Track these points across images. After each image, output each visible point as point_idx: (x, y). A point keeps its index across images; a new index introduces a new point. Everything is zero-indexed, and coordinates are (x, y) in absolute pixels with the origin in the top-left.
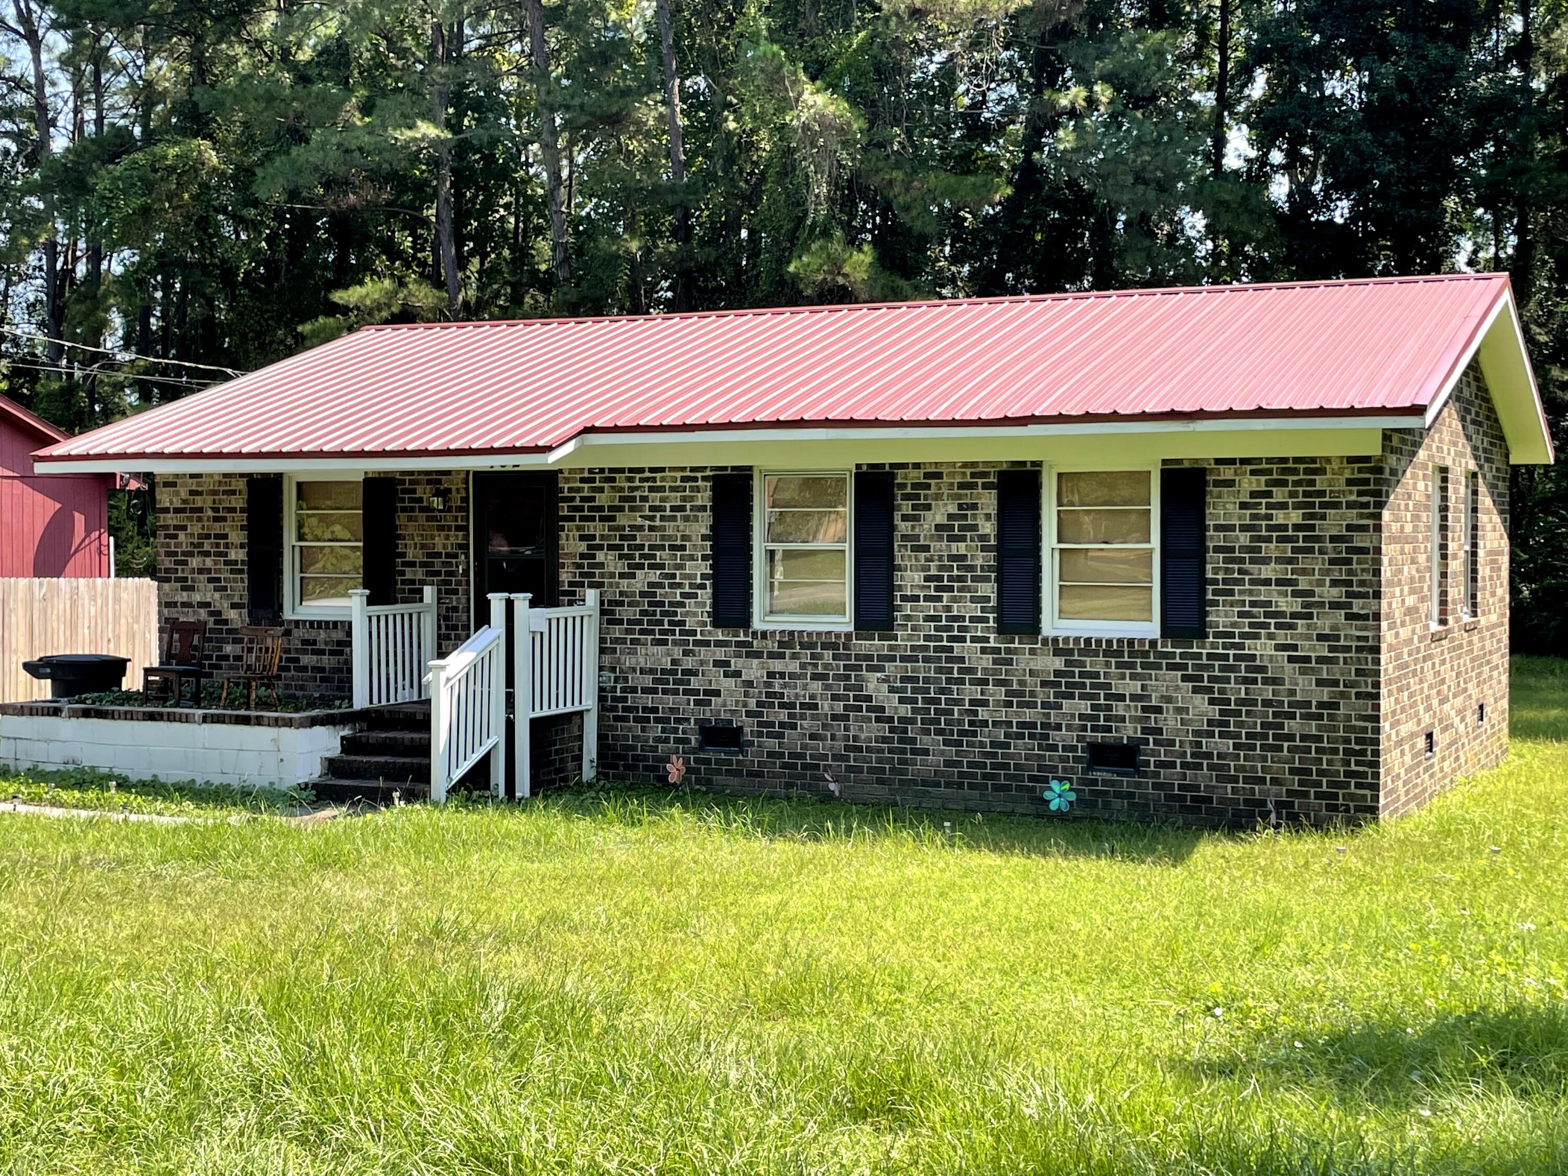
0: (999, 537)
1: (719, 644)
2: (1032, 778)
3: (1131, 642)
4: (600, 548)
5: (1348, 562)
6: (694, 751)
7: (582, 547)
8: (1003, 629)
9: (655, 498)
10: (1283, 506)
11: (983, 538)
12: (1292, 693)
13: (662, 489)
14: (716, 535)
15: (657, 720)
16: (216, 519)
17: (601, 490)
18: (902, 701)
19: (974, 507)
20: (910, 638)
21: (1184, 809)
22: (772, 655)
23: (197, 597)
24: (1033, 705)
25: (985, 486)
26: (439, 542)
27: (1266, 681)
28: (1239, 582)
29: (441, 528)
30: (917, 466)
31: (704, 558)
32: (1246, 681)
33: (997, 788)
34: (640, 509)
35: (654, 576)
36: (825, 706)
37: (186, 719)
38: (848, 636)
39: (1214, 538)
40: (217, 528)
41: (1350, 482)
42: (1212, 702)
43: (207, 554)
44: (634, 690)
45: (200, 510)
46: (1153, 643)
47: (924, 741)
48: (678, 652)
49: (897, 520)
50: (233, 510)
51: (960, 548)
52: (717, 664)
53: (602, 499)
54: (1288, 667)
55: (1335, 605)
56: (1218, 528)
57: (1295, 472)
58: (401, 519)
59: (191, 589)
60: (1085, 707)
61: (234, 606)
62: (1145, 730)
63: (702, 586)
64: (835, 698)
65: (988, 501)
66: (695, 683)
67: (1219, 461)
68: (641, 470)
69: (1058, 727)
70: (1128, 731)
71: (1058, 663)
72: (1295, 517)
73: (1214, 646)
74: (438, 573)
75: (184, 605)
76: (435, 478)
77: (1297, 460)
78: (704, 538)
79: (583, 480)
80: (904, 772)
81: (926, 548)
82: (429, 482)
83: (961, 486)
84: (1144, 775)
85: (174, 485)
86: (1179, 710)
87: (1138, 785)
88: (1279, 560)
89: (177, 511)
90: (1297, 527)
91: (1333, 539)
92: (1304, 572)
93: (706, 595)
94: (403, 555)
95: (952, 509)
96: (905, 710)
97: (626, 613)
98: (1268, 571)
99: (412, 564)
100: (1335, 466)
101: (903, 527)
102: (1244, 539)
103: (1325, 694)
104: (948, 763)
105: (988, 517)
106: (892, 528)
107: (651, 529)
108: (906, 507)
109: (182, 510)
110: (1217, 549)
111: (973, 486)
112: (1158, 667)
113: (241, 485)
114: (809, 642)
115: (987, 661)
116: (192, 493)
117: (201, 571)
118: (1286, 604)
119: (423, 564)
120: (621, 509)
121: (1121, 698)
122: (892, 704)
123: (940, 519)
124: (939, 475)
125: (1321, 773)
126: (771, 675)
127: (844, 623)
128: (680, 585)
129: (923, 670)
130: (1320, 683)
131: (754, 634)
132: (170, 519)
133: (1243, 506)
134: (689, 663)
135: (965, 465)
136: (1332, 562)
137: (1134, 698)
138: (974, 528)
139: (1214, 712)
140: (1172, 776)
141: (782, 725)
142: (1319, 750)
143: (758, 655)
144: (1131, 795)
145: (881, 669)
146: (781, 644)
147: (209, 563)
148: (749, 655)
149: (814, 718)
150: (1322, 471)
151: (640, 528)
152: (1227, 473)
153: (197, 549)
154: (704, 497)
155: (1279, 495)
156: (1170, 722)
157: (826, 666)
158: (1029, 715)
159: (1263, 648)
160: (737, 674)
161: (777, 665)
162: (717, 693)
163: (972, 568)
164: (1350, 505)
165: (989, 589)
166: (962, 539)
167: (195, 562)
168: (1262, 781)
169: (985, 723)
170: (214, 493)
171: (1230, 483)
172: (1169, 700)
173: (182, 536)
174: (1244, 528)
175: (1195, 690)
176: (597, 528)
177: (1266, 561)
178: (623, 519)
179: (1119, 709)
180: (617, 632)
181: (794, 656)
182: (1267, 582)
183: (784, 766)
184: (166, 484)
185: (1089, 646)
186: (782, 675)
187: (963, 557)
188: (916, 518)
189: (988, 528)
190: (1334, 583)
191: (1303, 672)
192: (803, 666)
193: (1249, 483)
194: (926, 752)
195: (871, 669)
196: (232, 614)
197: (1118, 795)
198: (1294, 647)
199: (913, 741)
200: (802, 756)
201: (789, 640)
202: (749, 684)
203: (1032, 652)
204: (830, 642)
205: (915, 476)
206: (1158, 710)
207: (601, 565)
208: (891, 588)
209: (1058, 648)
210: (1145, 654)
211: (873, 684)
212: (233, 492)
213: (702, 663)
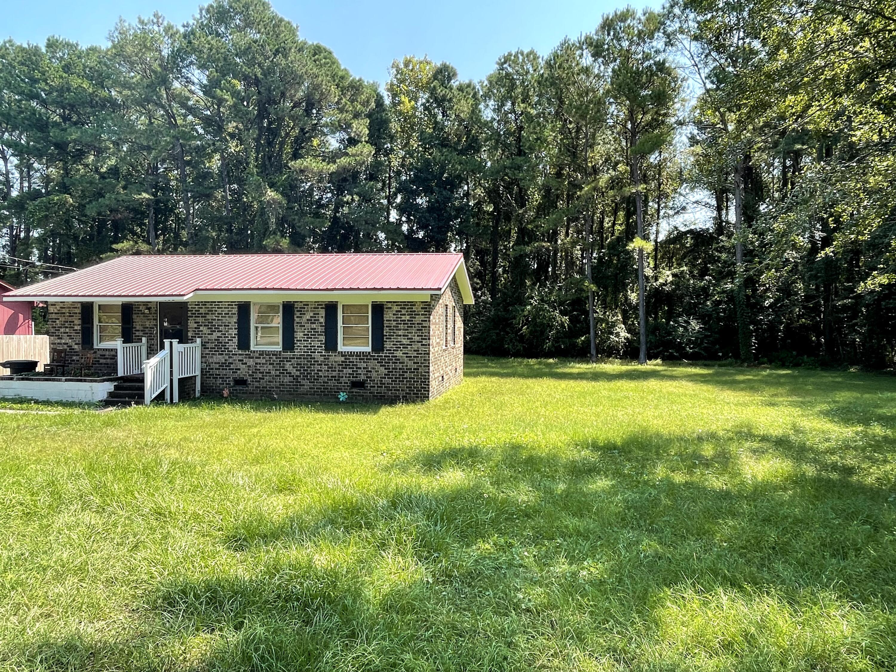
0: (325, 323)
1: (240, 355)
2: (335, 392)
3: (363, 353)
4: (201, 325)
5: (422, 330)
6: (232, 387)
7: (196, 325)
8: (327, 349)
9: (219, 311)
10: (405, 315)
11: (321, 323)
12: (407, 366)
13: (222, 308)
14: (239, 322)
15: (220, 378)
16: (70, 316)
17: (202, 308)
18: (296, 370)
19: (318, 314)
20: (299, 352)
21: (378, 399)
22: (257, 358)
23: (63, 341)
24: (335, 371)
25: (322, 308)
26: (147, 324)
27: (400, 363)
28: (393, 336)
29: (149, 319)
30: (301, 302)
31: (235, 329)
32: (394, 363)
33: (324, 395)
34: (214, 314)
35: (219, 334)
36: (273, 372)
37: (59, 380)
38: (280, 351)
39: (386, 323)
40: (70, 319)
41: (422, 308)
42: (385, 369)
43: (67, 327)
44: (212, 369)
45: (64, 313)
46: (369, 353)
47: (303, 382)
48: (227, 357)
49: (295, 318)
50: (76, 313)
51: (314, 326)
52: (239, 360)
53: (202, 311)
54: (406, 359)
55: (418, 342)
56: (387, 321)
57: (408, 305)
58: (134, 316)
59: (61, 339)
60: (350, 371)
61: (76, 344)
62: (367, 377)
63: (235, 337)
64: (276, 370)
65: (323, 313)
66: (232, 366)
67: (387, 302)
68: (215, 302)
69: (342, 377)
70: (362, 377)
71: (343, 359)
72: (408, 318)
73: (386, 353)
74: (147, 334)
75: (58, 344)
76: (146, 304)
77: (408, 302)
78: (235, 323)
79: (196, 305)
80: (297, 391)
81: (304, 326)
82: (144, 305)
83: (314, 308)
84: (367, 390)
85: (55, 305)
86: (376, 371)
87: (365, 393)
88: (403, 330)
89: (56, 313)
90: (408, 320)
91: (418, 324)
92: (410, 333)
93: (236, 340)
94: (135, 328)
95: (312, 314)
96: (298, 373)
97: (209, 345)
98: (400, 333)
99: (138, 331)
100: (418, 304)
101: (297, 320)
102: (394, 323)
103: (415, 366)
104: (310, 388)
105: (322, 317)
106: (294, 320)
107: (218, 320)
108: (298, 314)
109: (58, 313)
110: (387, 327)
111: (318, 308)
112: (370, 359)
113: (79, 305)
114: (268, 353)
115: (322, 359)
116: (61, 308)
117: (64, 333)
118: (405, 341)
119: (142, 331)
120: (208, 314)
121: (361, 368)
122: (294, 372)
123: (308, 317)
124: (308, 305)
125: (414, 387)
126: (256, 364)
127: (279, 348)
128: (228, 337)
129: (303, 361)
130: (414, 363)
131: (251, 352)
132: (54, 316)
133: (394, 314)
134: (231, 360)
135: (315, 302)
136: (417, 330)
137: (364, 368)
138: (318, 320)
139: (386, 372)
140: (375, 390)
141: (260, 378)
142: (414, 381)
143: (252, 358)
144: (363, 396)
145: (290, 361)
146: (259, 355)
147: (67, 330)
148: (249, 358)
149: (270, 376)
150: (415, 305)
151: (215, 320)
152: (390, 305)
153: (63, 326)
154: (235, 311)
155: (404, 312)
156: (374, 374)
157: (273, 361)
158: (334, 374)
159: (399, 354)
160: (246, 364)
161: (258, 361)
162: (239, 369)
163: (318, 332)
164: (422, 315)
165: (323, 338)
166: (315, 323)
167: (62, 330)
168: (399, 390)
169: (321, 376)
170: (69, 308)
171: (390, 308)
172: (373, 369)
173: (58, 321)
174: (394, 321)
175: (381, 366)
176: (200, 320)
177: (400, 330)
178: (208, 317)
179: (359, 371)
180: (207, 351)
181: (263, 358)
182: (400, 336)
183: (260, 391)
184: (52, 305)
185: (351, 354)
186: (260, 364)
187: (315, 329)
188: (301, 317)
189: (322, 320)
190: (418, 336)
191: (410, 360)
192: (266, 361)
193: (395, 308)
194: (304, 385)
195: (287, 361)
196: (76, 347)
197: (359, 396)
198: (407, 354)
199: (300, 382)
200: (266, 387)
201: (262, 353)
202: (249, 366)
203: (335, 356)
204: (275, 354)
205: (301, 305)
206: (371, 371)
207: (202, 331)
208: (294, 337)
209: (342, 354)
210: (367, 356)
211: (288, 366)
212: (76, 308)
213: (234, 360)
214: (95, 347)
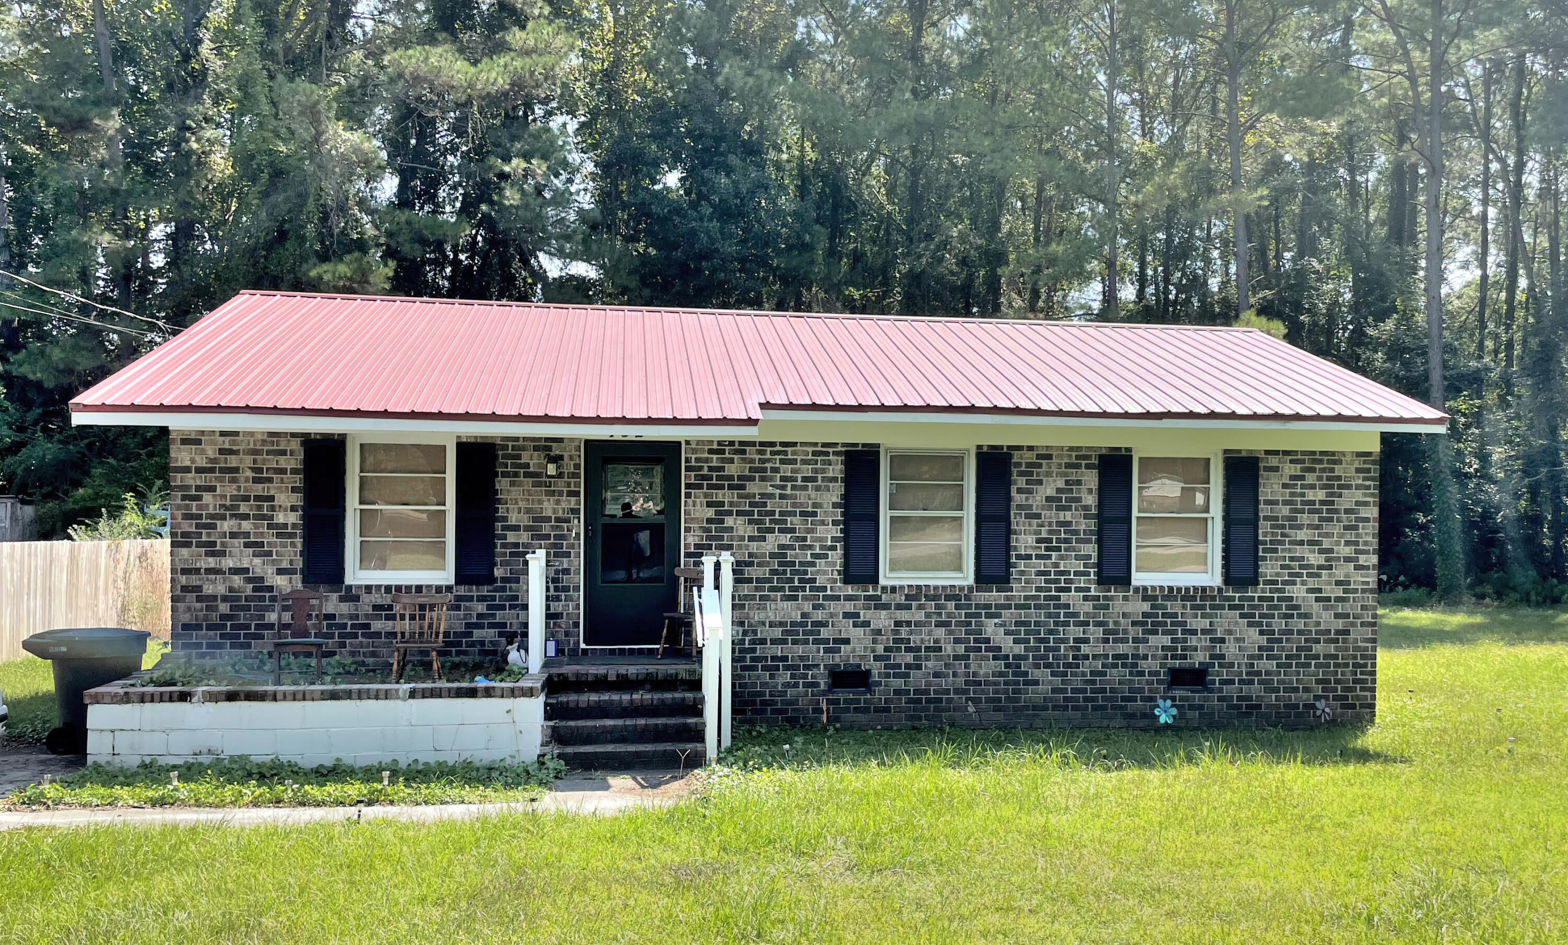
0: (1100, 506)
1: (848, 598)
2: (1124, 699)
3: (1204, 589)
4: (730, 513)
5: (1356, 528)
6: (824, 693)
7: (710, 513)
8: (1102, 581)
9: (787, 470)
10: (1313, 487)
11: (1086, 508)
12: (1318, 624)
13: (794, 462)
14: (847, 501)
15: (787, 668)
16: (256, 481)
17: (732, 461)
18: (1016, 641)
19: (1079, 482)
20: (1024, 589)
21: (1241, 715)
22: (899, 607)
23: (228, 563)
24: (1125, 641)
25: (1088, 467)
26: (548, 507)
27: (1300, 616)
28: (1281, 543)
29: (553, 493)
30: (1031, 448)
31: (835, 523)
32: (1286, 616)
33: (1095, 708)
34: (771, 479)
35: (785, 539)
36: (948, 649)
37: (387, 695)
38: (970, 589)
39: (1264, 510)
40: (259, 489)
41: (1358, 470)
42: (1262, 633)
43: (246, 517)
44: (763, 641)
45: (236, 470)
46: (1220, 590)
47: (1036, 674)
48: (808, 607)
49: (1014, 493)
50: (283, 471)
51: (1068, 516)
52: (847, 615)
53: (732, 469)
54: (1316, 606)
55: (1348, 560)
56: (1268, 502)
57: (1320, 462)
58: (502, 484)
59: (222, 554)
60: (1166, 640)
61: (280, 572)
62: (1212, 657)
63: (833, 548)
64: (957, 641)
65: (1091, 479)
66: (824, 633)
67: (1268, 452)
68: (772, 444)
69: (1145, 657)
70: (1199, 658)
71: (1146, 607)
72: (1321, 495)
73: (1263, 591)
74: (548, 537)
75: (209, 571)
76: (545, 446)
77: (1322, 453)
78: (835, 505)
79: (711, 451)
80: (1017, 700)
81: (1038, 516)
82: (536, 449)
83: (1068, 466)
84: (1212, 691)
85: (198, 442)
86: (1237, 640)
87: (1206, 699)
88: (1310, 526)
89: (199, 470)
90: (1322, 503)
91: (1347, 511)
92: (1327, 535)
93: (836, 556)
94: (505, 519)
95: (1061, 484)
96: (1020, 649)
97: (754, 572)
98: (1302, 535)
99: (516, 528)
100: (1348, 458)
101: (1018, 499)
102: (1285, 511)
103: (1340, 624)
104: (1054, 691)
105: (1090, 491)
106: (1009, 499)
107: (782, 497)
108: (1021, 482)
109: (211, 470)
110: (1266, 518)
111: (1078, 466)
112: (1222, 607)
113: (295, 445)
114: (934, 595)
115: (1088, 607)
116: (222, 451)
117: (233, 535)
118: (1315, 559)
119: (528, 528)
120: (752, 479)
121: (1194, 632)
122: (1008, 645)
123: (1051, 492)
124: (1049, 457)
125: (1337, 682)
126: (898, 624)
127: (966, 577)
128: (810, 547)
129: (1033, 615)
130: (1337, 616)
131: (884, 589)
132: (191, 479)
133: (1285, 486)
134: (819, 615)
135: (1071, 449)
136: (1346, 528)
137: (1204, 632)
138: (1079, 500)
139: (1263, 641)
140: (1231, 690)
141: (908, 666)
142: (1337, 665)
143: (886, 607)
144: (1201, 707)
145: (998, 616)
146: (908, 597)
147: (246, 526)
148: (877, 607)
149: (938, 659)
150: (1339, 462)
151: (772, 496)
152: (1273, 461)
153: (231, 510)
154: (836, 469)
155: (1310, 478)
156: (1231, 650)
157: (949, 615)
158: (1122, 649)
159: (1298, 592)
160: (866, 624)
161: (903, 615)
162: (847, 641)
163: (1076, 532)
164: (1358, 487)
165: (1091, 550)
166: (1068, 508)
167: (226, 526)
168: (1296, 690)
169: (1086, 657)
170: (255, 452)
171: (1275, 469)
172: (1230, 632)
173: (207, 498)
174: (1285, 503)
175: (1250, 625)
176: (726, 496)
177: (1300, 527)
178: (754, 488)
179: (1193, 641)
180: (746, 589)
181: (920, 607)
182: (1301, 543)
183: (909, 701)
184: (185, 441)
185: (1171, 593)
186: (908, 623)
187: (1069, 523)
188: (1029, 492)
189: (1091, 500)
190: (1347, 543)
191: (1326, 608)
192: (928, 615)
193: (1290, 469)
194: (1036, 683)
195: (989, 616)
196: (281, 582)
197: (1191, 707)
198: (1320, 590)
199: (1026, 674)
200: (927, 692)
201: (916, 594)
202: (878, 632)
203: (1125, 598)
204: (953, 594)
205: (1029, 457)
206: (1222, 641)
207: (731, 529)
208: (1008, 548)
209: (1146, 594)
210: (1213, 598)
211: (991, 629)
212: (283, 453)
213: (832, 615)
214: (349, 580)
